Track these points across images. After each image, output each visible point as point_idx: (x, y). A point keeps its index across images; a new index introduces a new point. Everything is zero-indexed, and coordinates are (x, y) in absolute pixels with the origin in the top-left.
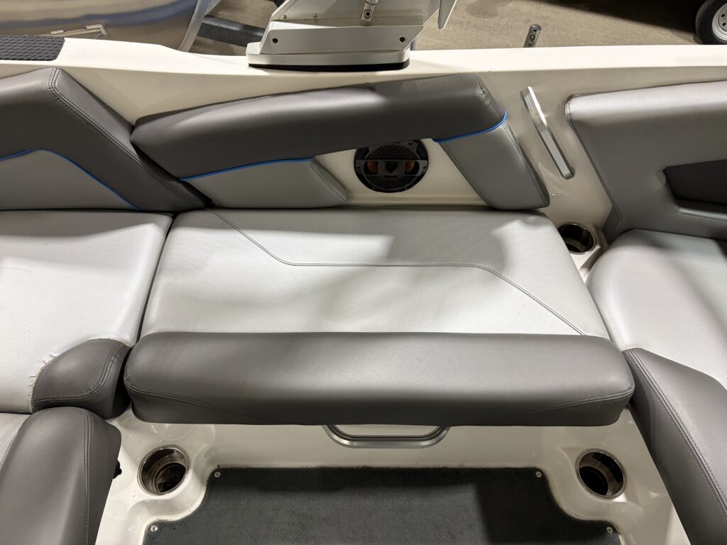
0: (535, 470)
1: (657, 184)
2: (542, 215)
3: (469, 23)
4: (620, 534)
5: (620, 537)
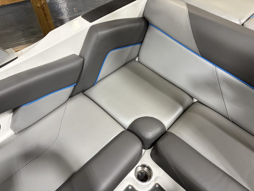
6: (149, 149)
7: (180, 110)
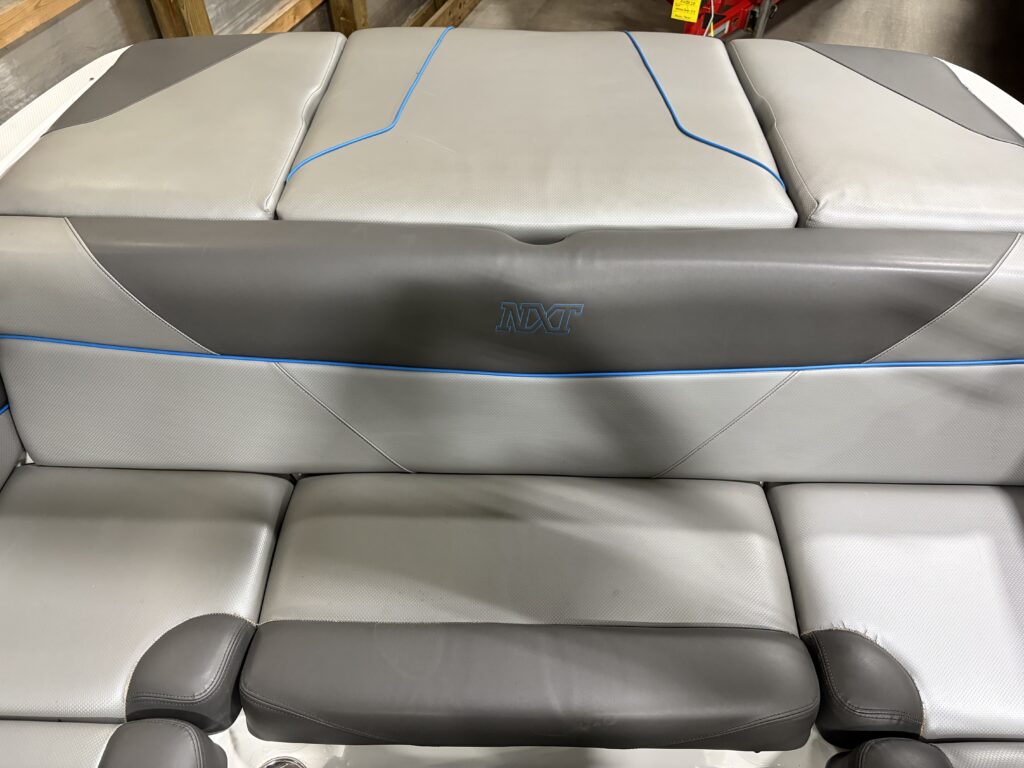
6: (234, 718)
7: (264, 536)
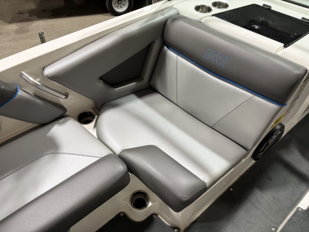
0: (120, 213)
1: (101, 85)
2: (67, 116)
3: (19, 38)
4: (158, 215)
5: (159, 216)
